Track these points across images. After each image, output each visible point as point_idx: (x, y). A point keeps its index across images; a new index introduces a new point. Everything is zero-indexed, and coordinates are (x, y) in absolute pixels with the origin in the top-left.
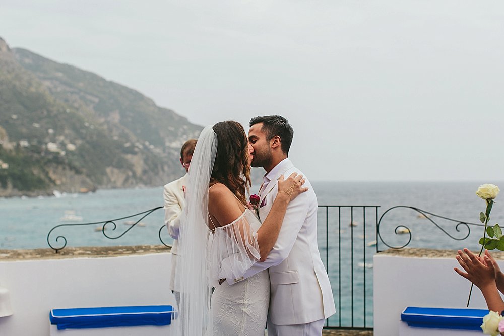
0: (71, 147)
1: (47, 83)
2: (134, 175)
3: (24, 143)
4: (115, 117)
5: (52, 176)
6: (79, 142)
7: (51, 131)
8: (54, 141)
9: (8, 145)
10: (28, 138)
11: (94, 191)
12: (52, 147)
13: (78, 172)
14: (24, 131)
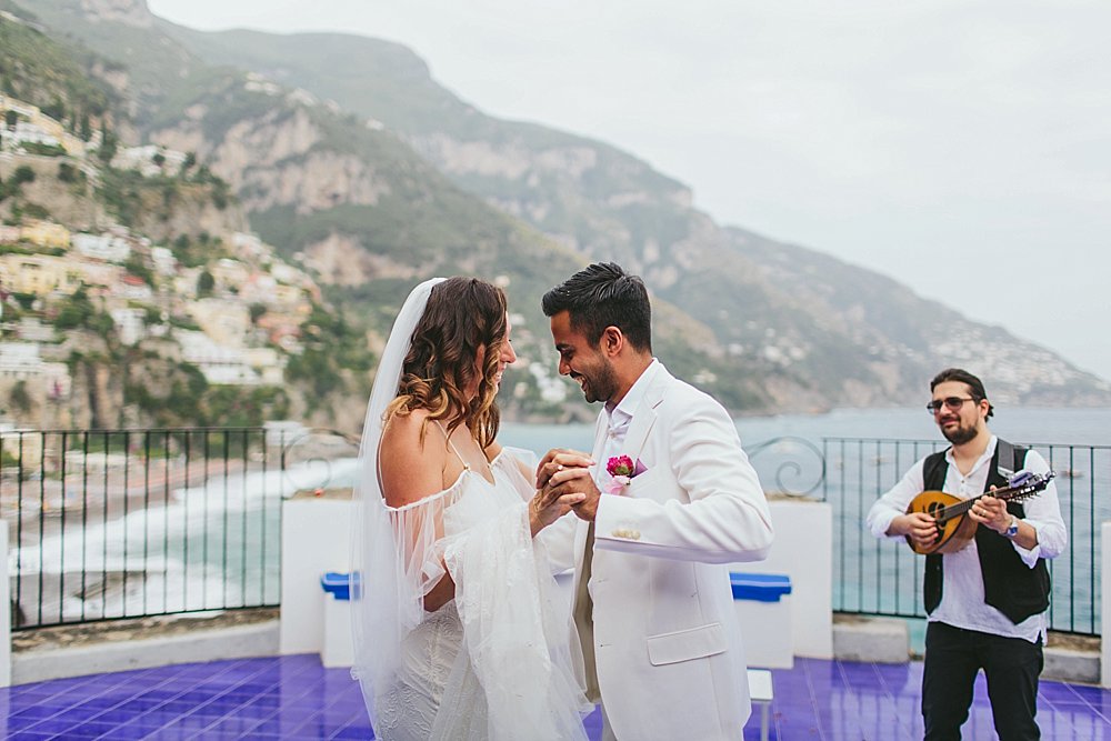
0: (797, 353)
1: (766, 270)
2: (884, 392)
3: (736, 349)
4: (858, 313)
5: (772, 390)
6: (808, 347)
7: (771, 333)
8: (774, 345)
9: (715, 351)
10: (741, 341)
11: (827, 411)
12: (772, 353)
13: (805, 385)
14: (736, 332)
